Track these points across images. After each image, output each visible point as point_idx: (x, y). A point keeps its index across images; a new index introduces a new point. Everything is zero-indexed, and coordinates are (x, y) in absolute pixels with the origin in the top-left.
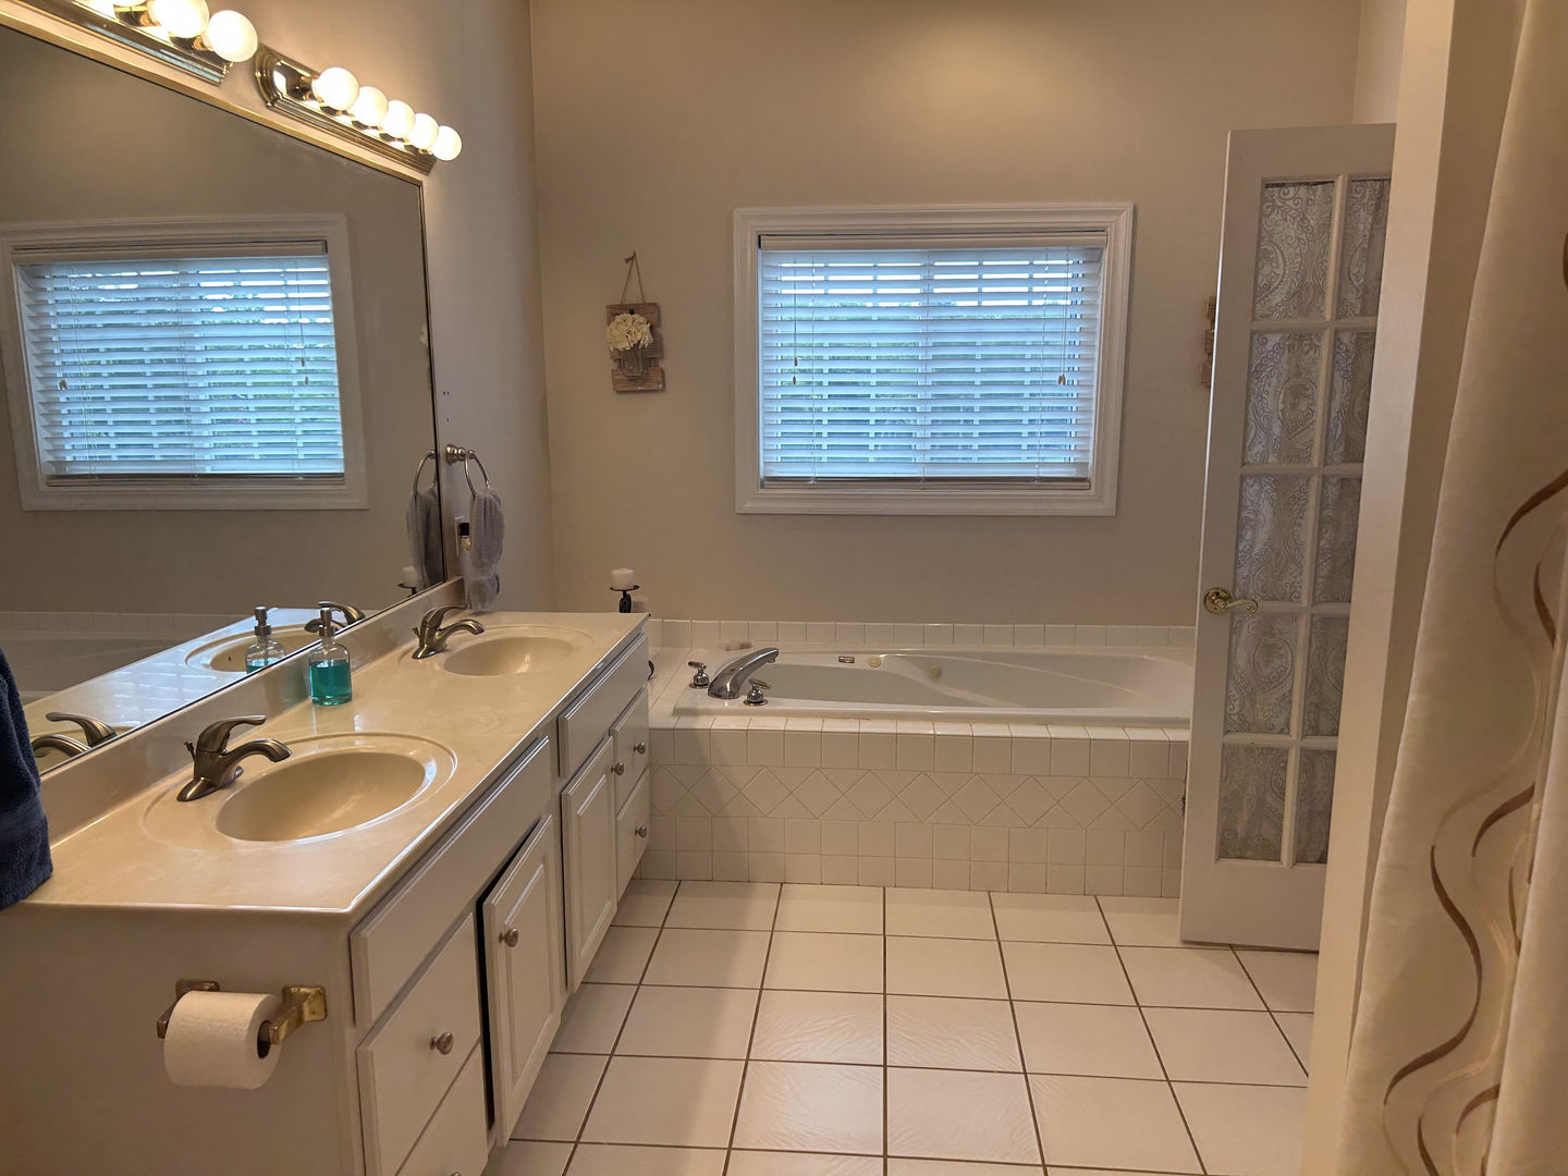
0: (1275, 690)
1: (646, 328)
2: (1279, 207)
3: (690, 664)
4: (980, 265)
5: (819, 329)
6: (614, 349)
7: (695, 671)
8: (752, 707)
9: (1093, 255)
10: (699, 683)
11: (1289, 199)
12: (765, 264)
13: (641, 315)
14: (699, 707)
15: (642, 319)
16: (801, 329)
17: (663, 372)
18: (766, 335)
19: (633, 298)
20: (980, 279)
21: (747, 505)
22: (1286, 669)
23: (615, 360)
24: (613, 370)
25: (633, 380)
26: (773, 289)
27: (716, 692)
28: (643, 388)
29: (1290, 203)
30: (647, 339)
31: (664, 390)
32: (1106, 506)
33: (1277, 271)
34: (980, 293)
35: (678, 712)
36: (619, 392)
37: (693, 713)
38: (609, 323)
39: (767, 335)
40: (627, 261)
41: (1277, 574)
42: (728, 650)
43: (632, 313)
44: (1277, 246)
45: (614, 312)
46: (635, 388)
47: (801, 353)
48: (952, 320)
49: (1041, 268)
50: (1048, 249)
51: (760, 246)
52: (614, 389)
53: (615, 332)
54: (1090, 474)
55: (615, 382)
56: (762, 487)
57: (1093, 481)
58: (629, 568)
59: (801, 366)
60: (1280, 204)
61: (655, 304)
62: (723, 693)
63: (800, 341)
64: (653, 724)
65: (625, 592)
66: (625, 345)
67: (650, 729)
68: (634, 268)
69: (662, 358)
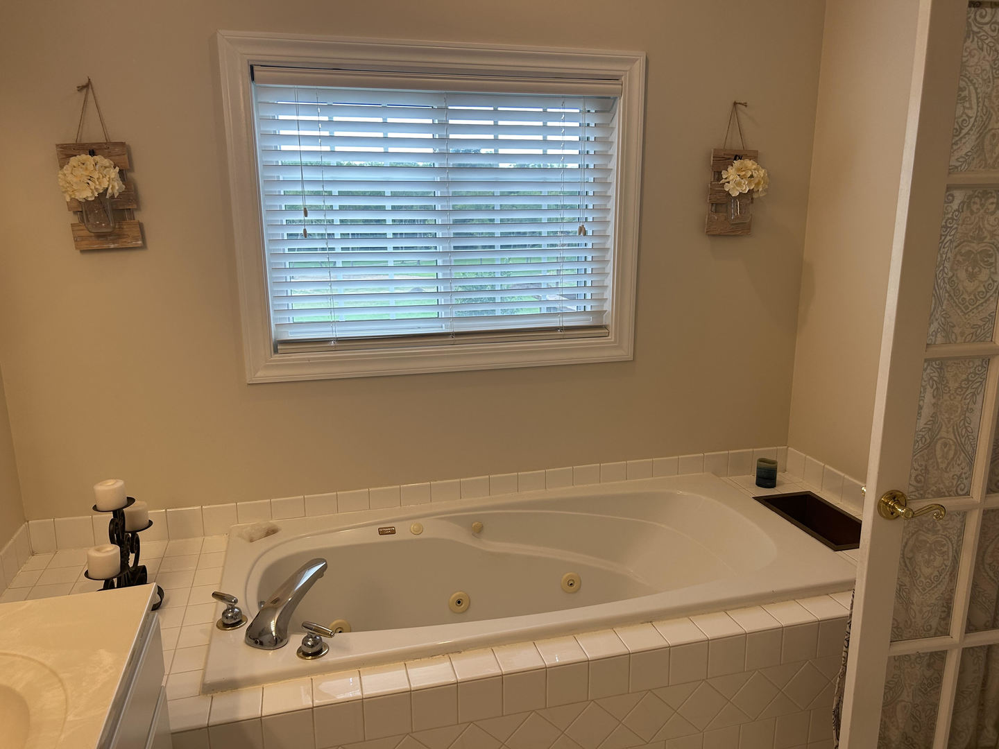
0: (936, 589)
1: (114, 173)
2: (975, 33)
3: (215, 595)
4: (496, 110)
5: (328, 176)
6: (71, 199)
7: (223, 606)
8: (310, 662)
9: (605, 104)
10: (230, 621)
11: (987, 24)
12: (259, 100)
13: (105, 157)
14: (239, 674)
15: (106, 162)
16: (309, 175)
17: (141, 226)
18: (268, 182)
19: (94, 135)
20: (496, 125)
21: (259, 374)
22: (946, 566)
23: (75, 213)
24: (73, 225)
25: (100, 236)
26: (271, 129)
27: (257, 638)
28: (116, 245)
29: (986, 28)
30: (117, 187)
31: (144, 247)
32: (625, 352)
33: (970, 113)
34: (496, 140)
35: (211, 689)
36: (83, 251)
37: (231, 686)
38: (62, 167)
39: (270, 182)
40: (81, 89)
41: (944, 466)
42: (251, 541)
43: (92, 153)
44: (971, 81)
45: (67, 152)
46: (105, 246)
47: (310, 202)
48: (474, 168)
49: (557, 116)
50: (564, 96)
51: (253, 79)
52: (76, 248)
53: (70, 178)
54: (607, 320)
55: (77, 239)
56: (276, 351)
57: (612, 329)
58: (116, 478)
59: (310, 217)
60: (975, 29)
61: (123, 144)
62: (265, 639)
63: (308, 188)
64: (175, 726)
65: (115, 512)
66: (87, 194)
67: (172, 734)
68: (90, 95)
69: (138, 209)
